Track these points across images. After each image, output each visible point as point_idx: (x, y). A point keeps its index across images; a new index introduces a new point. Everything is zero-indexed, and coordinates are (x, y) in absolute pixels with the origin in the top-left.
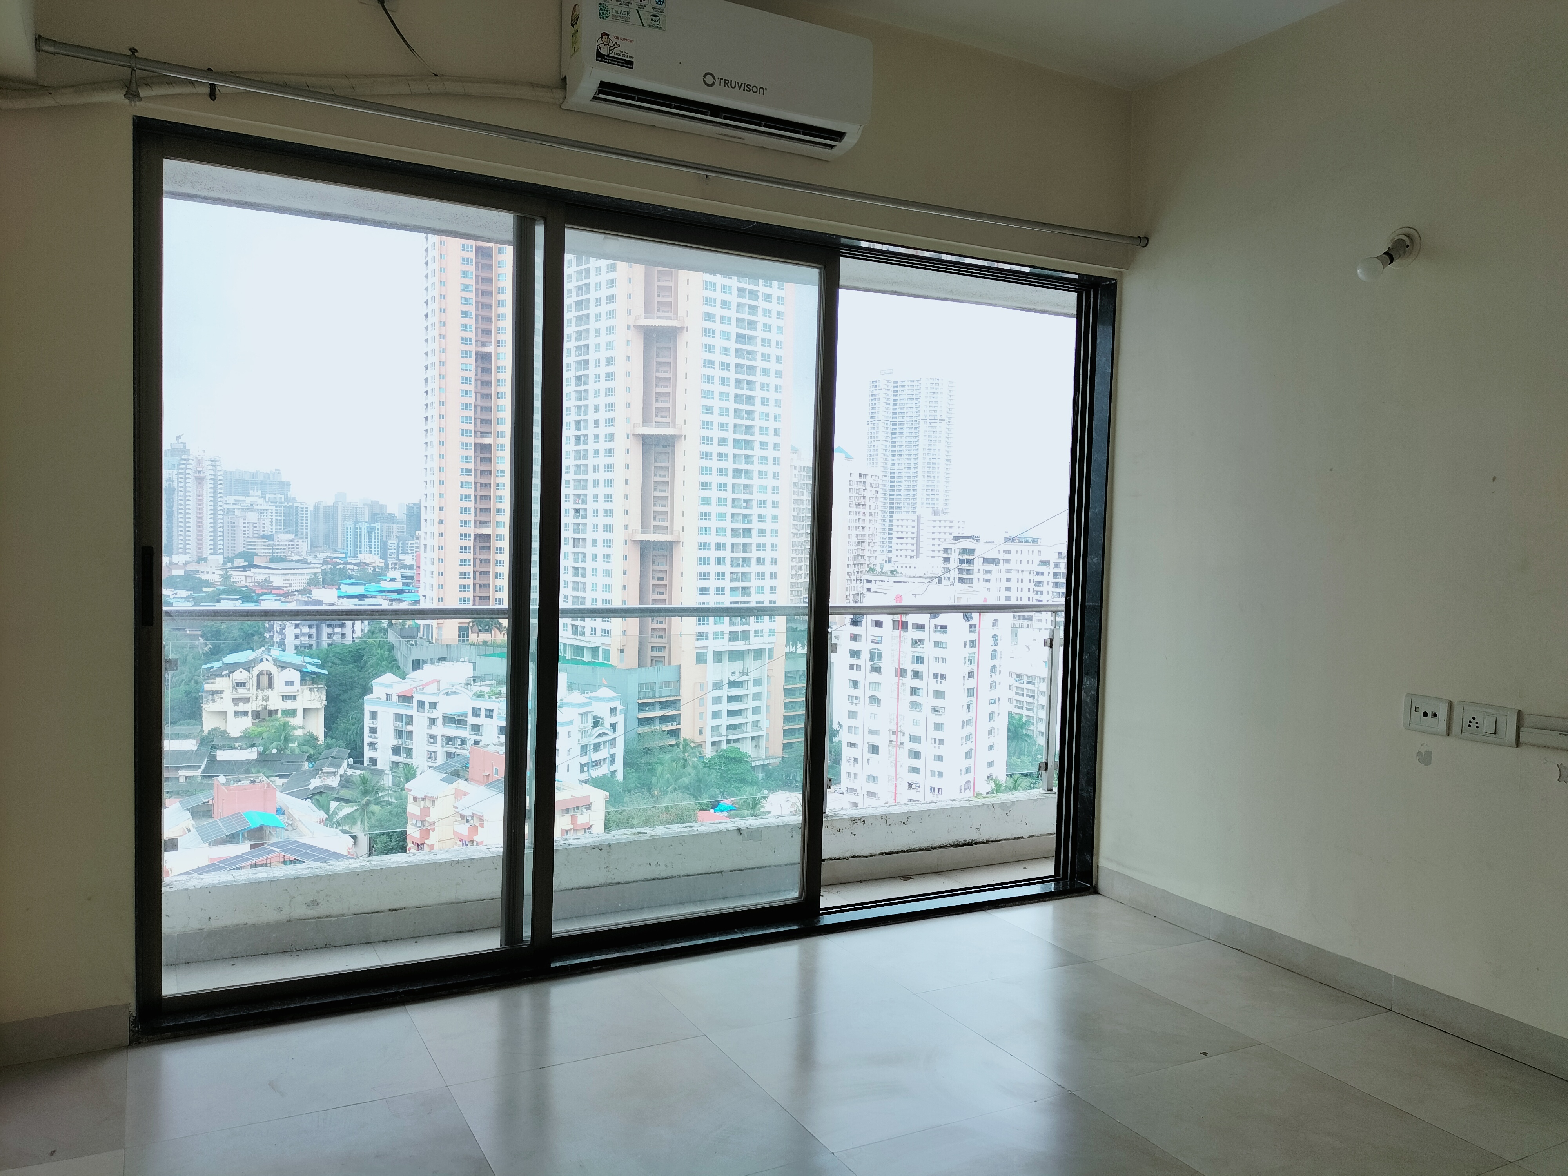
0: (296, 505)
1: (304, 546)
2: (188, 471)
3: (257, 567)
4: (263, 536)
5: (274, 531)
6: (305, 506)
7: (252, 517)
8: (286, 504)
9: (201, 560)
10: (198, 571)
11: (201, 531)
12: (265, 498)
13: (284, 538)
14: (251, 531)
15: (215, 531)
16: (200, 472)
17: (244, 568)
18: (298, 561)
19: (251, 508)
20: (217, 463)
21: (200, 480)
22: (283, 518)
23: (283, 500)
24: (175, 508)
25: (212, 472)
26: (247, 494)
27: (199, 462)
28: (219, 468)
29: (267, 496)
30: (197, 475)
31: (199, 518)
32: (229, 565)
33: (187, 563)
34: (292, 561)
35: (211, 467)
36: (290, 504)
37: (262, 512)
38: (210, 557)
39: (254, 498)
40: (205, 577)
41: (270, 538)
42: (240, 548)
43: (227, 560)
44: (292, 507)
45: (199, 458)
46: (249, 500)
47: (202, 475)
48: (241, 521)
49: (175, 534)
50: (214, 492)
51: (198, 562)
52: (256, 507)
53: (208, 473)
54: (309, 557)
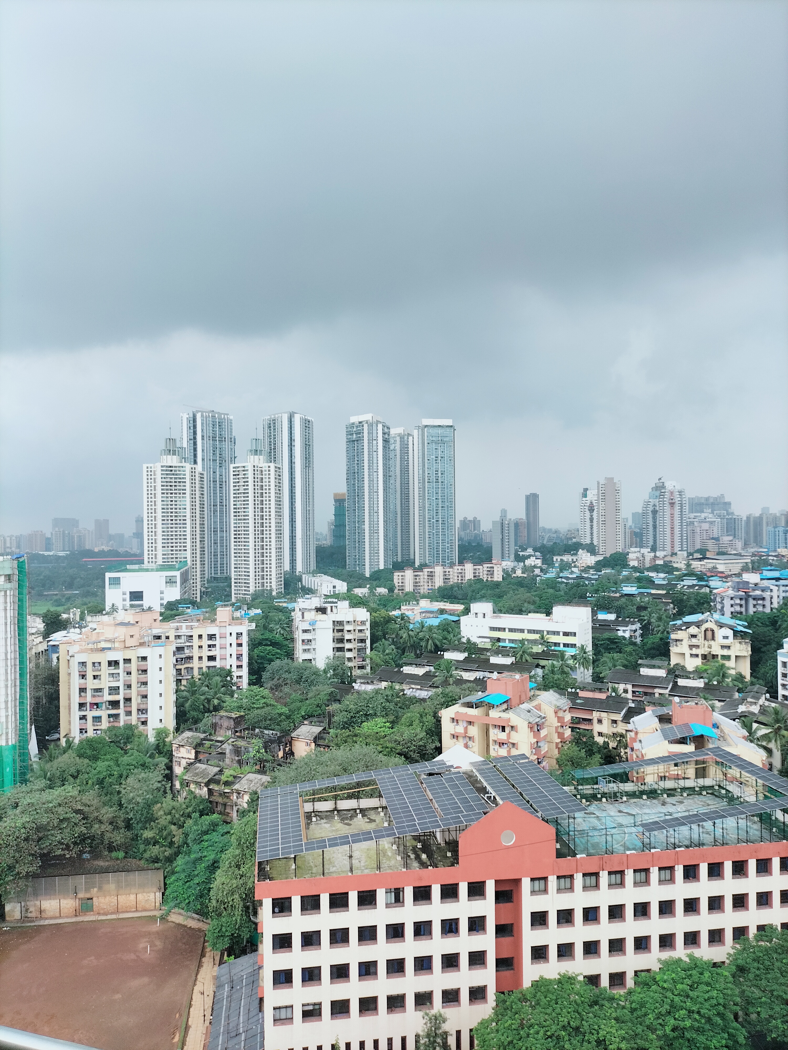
0: (734, 517)
1: (739, 544)
2: (665, 499)
3: (708, 558)
4: (713, 538)
5: (720, 534)
6: (740, 517)
7: (705, 526)
8: (727, 517)
9: (674, 554)
10: (671, 561)
11: (673, 536)
12: (713, 513)
13: (726, 539)
14: (705, 535)
15: (682, 536)
16: (672, 499)
17: (700, 559)
18: (735, 554)
19: (704, 521)
20: (683, 493)
21: (672, 504)
22: (725, 526)
23: (725, 514)
24: (657, 523)
25: (679, 499)
26: (703, 512)
27: (672, 493)
28: (684, 496)
29: (715, 512)
30: (671, 501)
31: (672, 528)
32: (691, 557)
33: (665, 556)
34: (731, 554)
35: (678, 496)
36: (730, 517)
37: (711, 523)
38: (679, 553)
39: (707, 514)
40: (675, 565)
41: (717, 539)
42: (698, 547)
43: (690, 554)
44: (731, 519)
45: (672, 490)
46: (703, 515)
47: (673, 501)
48: (699, 529)
49: (658, 538)
50: (681, 512)
51: (672, 556)
52: (708, 520)
53: (677, 499)
54: (743, 552)
